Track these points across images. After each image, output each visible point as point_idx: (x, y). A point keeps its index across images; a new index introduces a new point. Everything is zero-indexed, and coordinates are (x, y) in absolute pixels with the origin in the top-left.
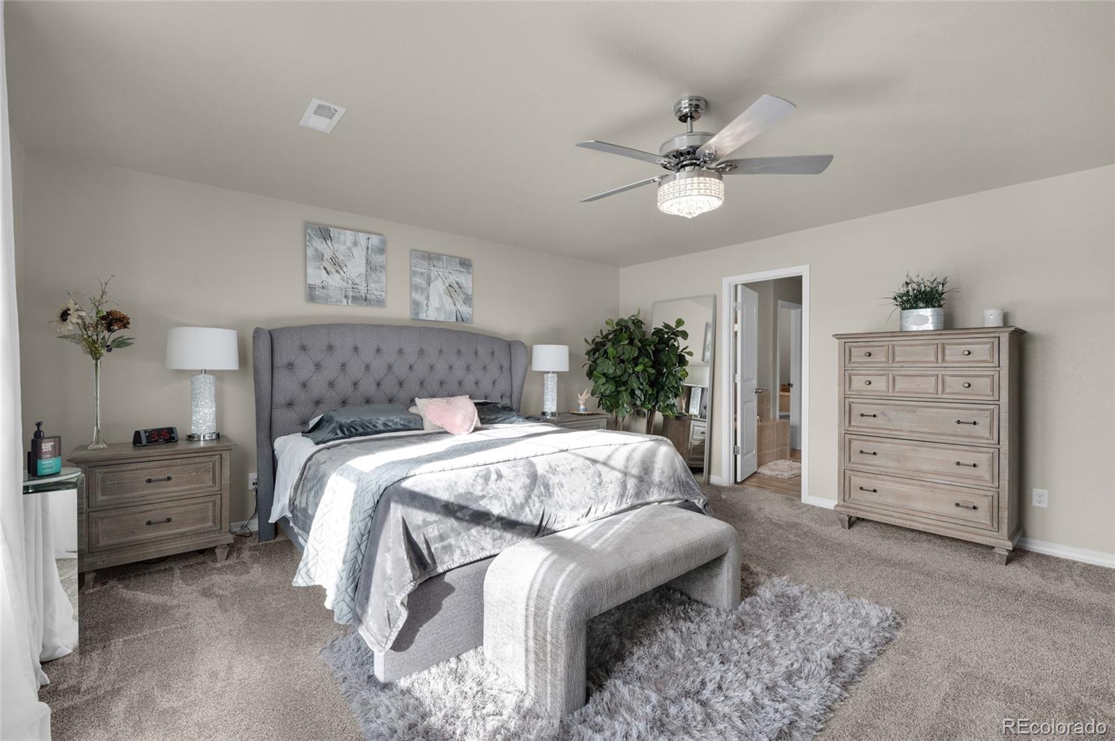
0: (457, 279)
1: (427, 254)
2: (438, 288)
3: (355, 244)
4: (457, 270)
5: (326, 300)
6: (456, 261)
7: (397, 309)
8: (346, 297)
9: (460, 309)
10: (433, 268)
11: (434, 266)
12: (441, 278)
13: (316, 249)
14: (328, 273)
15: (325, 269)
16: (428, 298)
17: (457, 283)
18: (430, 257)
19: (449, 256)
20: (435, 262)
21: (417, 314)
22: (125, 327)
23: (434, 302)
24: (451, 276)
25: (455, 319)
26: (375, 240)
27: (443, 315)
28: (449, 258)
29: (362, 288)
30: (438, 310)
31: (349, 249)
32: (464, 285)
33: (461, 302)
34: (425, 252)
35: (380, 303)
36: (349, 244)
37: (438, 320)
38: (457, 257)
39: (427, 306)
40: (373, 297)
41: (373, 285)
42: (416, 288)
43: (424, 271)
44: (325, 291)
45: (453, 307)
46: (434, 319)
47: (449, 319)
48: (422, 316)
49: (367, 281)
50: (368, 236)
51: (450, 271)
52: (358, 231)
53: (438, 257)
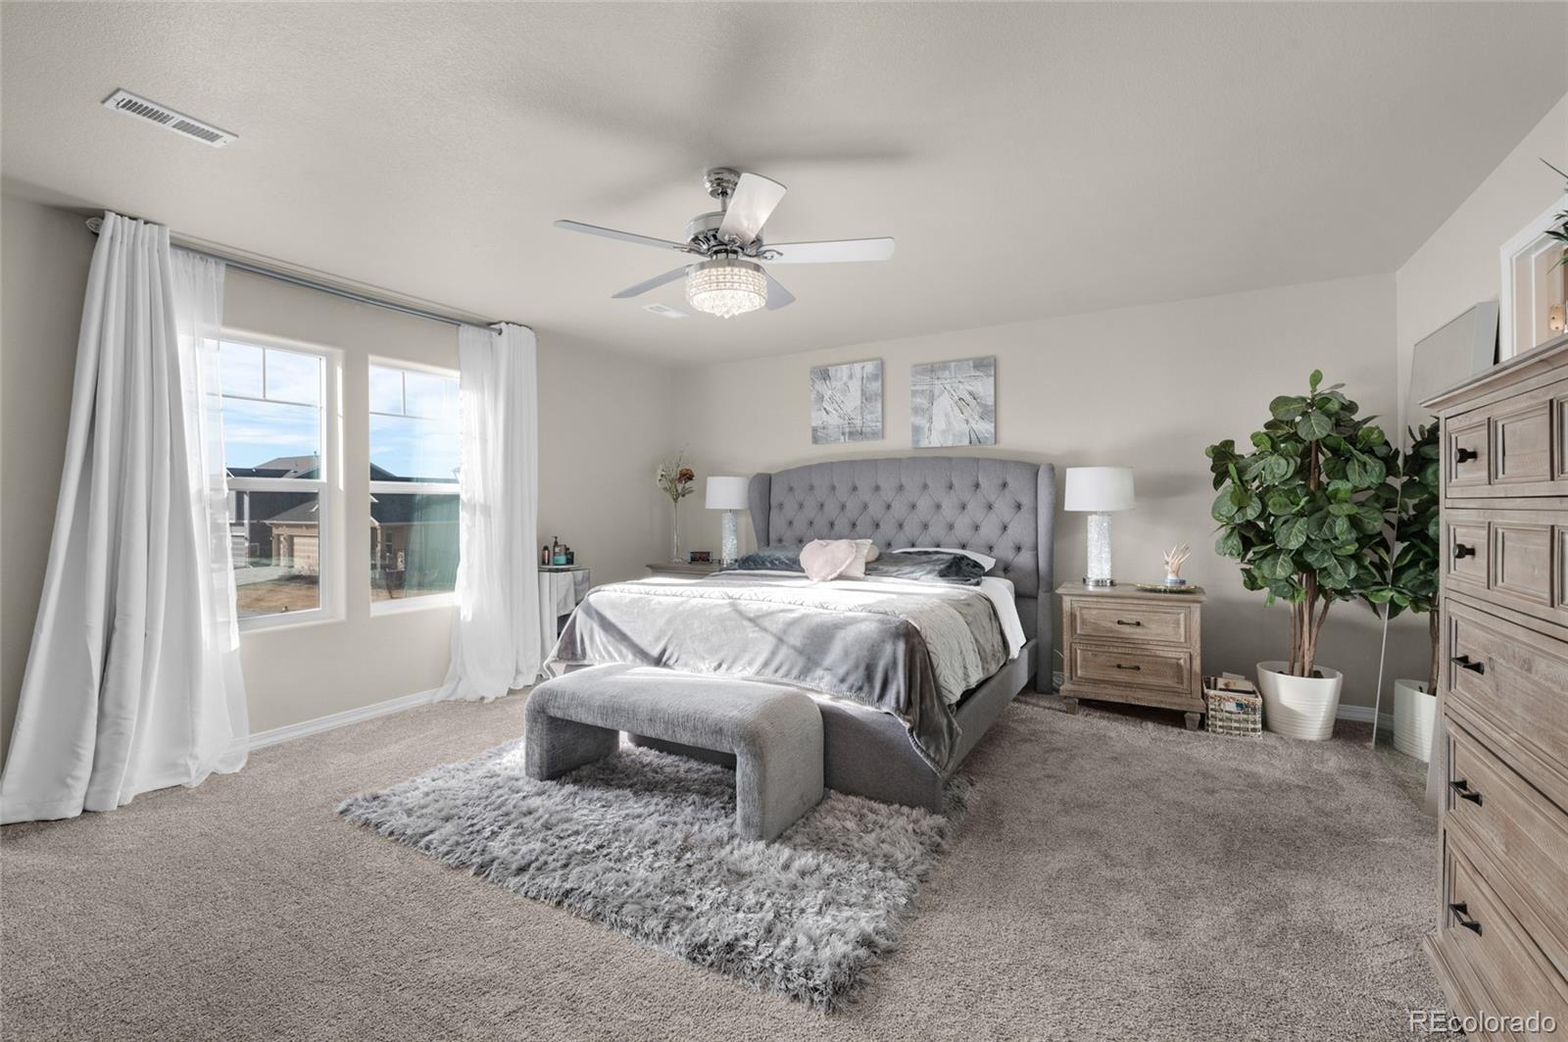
0: (970, 388)
1: (929, 367)
2: (944, 404)
3: (851, 377)
4: (970, 376)
5: (827, 439)
6: (968, 365)
7: (897, 440)
8: (843, 434)
9: (975, 427)
10: (936, 382)
11: (938, 378)
12: (949, 392)
13: (818, 392)
14: (827, 413)
15: (825, 409)
16: (930, 420)
17: (971, 393)
18: (932, 369)
19: (959, 361)
20: (940, 374)
21: (918, 441)
22: (691, 479)
23: (939, 424)
24: (961, 387)
25: (968, 441)
26: (870, 367)
27: (951, 437)
28: (959, 364)
29: (858, 423)
30: (944, 432)
31: (845, 384)
32: (982, 394)
33: (977, 418)
34: (927, 364)
35: (879, 434)
36: (845, 379)
37: (944, 445)
38: (968, 360)
39: (930, 430)
40: (869, 429)
41: (868, 417)
42: (916, 410)
43: (925, 387)
44: (825, 431)
45: (965, 428)
46: (939, 445)
47: (960, 442)
48: (924, 443)
49: (862, 413)
50: (862, 364)
51: (962, 380)
52: (853, 363)
53: (944, 366)
